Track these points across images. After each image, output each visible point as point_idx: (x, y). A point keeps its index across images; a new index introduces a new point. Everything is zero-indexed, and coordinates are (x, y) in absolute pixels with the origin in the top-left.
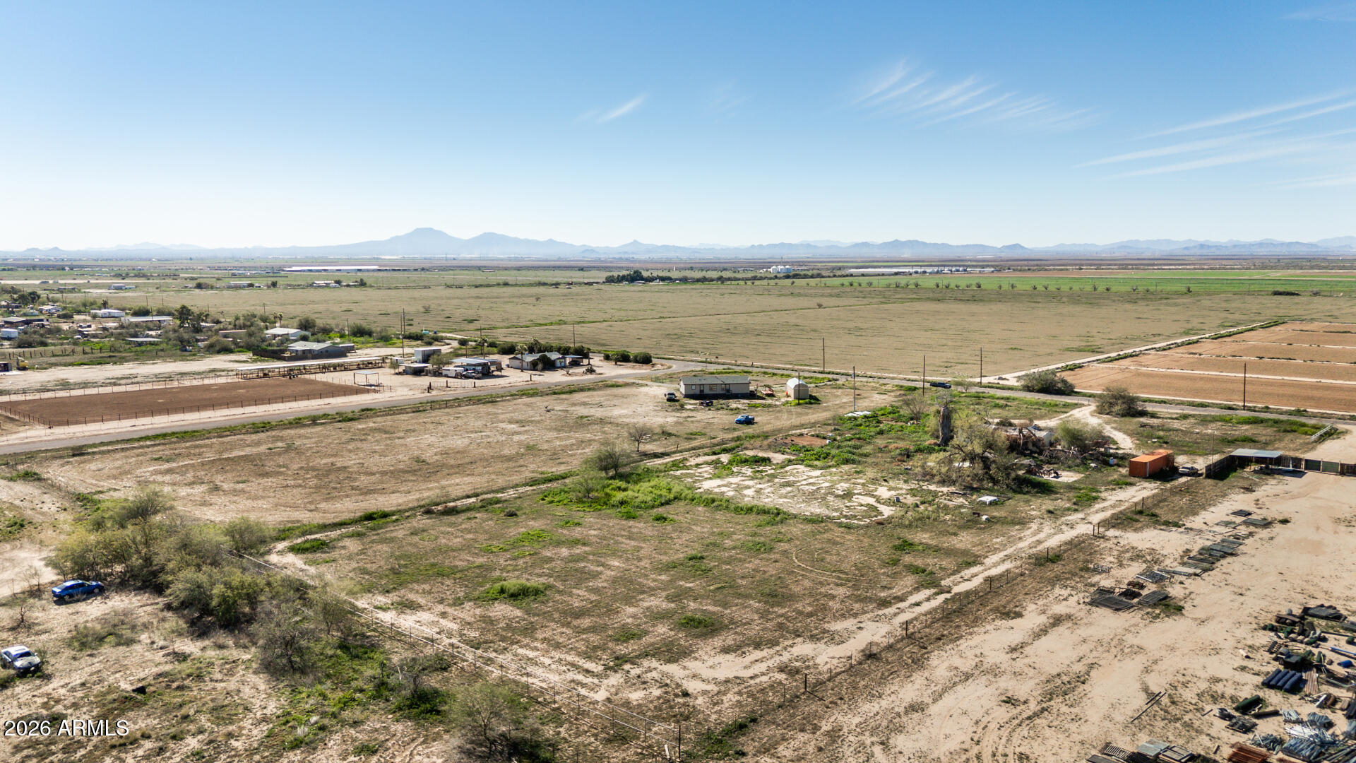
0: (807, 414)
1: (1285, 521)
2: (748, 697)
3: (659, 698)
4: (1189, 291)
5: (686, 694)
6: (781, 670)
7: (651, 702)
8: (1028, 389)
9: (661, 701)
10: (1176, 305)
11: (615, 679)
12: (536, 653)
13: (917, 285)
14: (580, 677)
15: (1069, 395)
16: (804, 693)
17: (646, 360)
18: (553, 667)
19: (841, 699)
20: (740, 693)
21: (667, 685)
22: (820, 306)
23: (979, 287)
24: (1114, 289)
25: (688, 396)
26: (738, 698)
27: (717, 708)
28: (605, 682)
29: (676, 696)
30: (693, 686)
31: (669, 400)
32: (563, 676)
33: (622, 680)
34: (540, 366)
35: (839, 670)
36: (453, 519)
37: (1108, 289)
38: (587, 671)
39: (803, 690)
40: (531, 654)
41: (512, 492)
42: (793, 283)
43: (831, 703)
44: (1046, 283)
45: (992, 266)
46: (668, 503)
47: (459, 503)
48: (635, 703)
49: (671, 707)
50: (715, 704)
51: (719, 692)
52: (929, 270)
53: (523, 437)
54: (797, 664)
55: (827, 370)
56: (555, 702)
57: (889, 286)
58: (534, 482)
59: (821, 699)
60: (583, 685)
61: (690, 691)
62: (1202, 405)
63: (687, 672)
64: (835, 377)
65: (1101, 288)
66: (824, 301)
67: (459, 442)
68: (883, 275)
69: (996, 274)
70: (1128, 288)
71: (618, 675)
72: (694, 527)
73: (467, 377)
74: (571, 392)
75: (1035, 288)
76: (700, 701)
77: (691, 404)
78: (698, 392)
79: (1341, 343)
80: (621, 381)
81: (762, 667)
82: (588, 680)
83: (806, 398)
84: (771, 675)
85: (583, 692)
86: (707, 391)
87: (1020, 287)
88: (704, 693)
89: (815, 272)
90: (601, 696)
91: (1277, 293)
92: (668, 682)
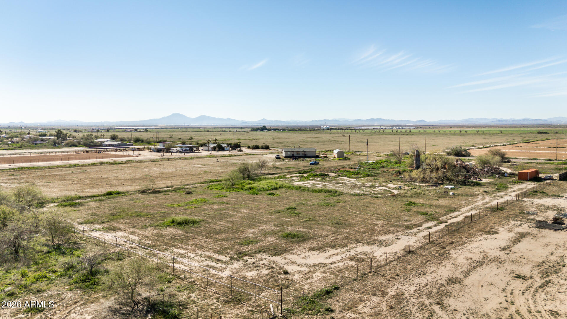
2: (330, 274)
3: (267, 275)
4: (501, 133)
5: (286, 273)
6: (352, 259)
7: (262, 277)
9: (269, 277)
11: (237, 265)
12: (185, 252)
13: (384, 131)
14: (213, 264)
15: (468, 157)
16: (370, 272)
17: (267, 148)
18: (196, 258)
20: (324, 272)
21: (273, 268)
22: (344, 136)
24: (468, 132)
25: (286, 157)
26: (323, 275)
27: (308, 281)
28: (230, 266)
29: (280, 274)
30: (291, 268)
31: (277, 158)
32: (201, 263)
33: (242, 265)
34: (218, 150)
35: (390, 259)
38: (219, 260)
39: (369, 270)
40: (182, 252)
41: (192, 186)
43: (391, 278)
46: (276, 189)
47: (161, 189)
48: (249, 278)
49: (276, 281)
50: (307, 279)
51: (309, 272)
52: (387, 128)
53: (203, 169)
54: (362, 256)
55: (351, 150)
56: (192, 278)
57: (372, 131)
58: (205, 182)
59: (383, 276)
60: (214, 268)
61: (289, 271)
63: (287, 261)
64: (356, 152)
68: (369, 129)
70: (475, 132)
71: (240, 263)
74: (230, 156)
75: (435, 132)
76: (296, 276)
77: (287, 160)
78: (291, 155)
80: (254, 154)
82: (219, 265)
83: (343, 158)
84: (345, 262)
85: (213, 272)
86: (295, 154)
87: (429, 132)
88: (299, 272)
89: (340, 128)
90: (227, 273)
91: (540, 133)
92: (274, 266)
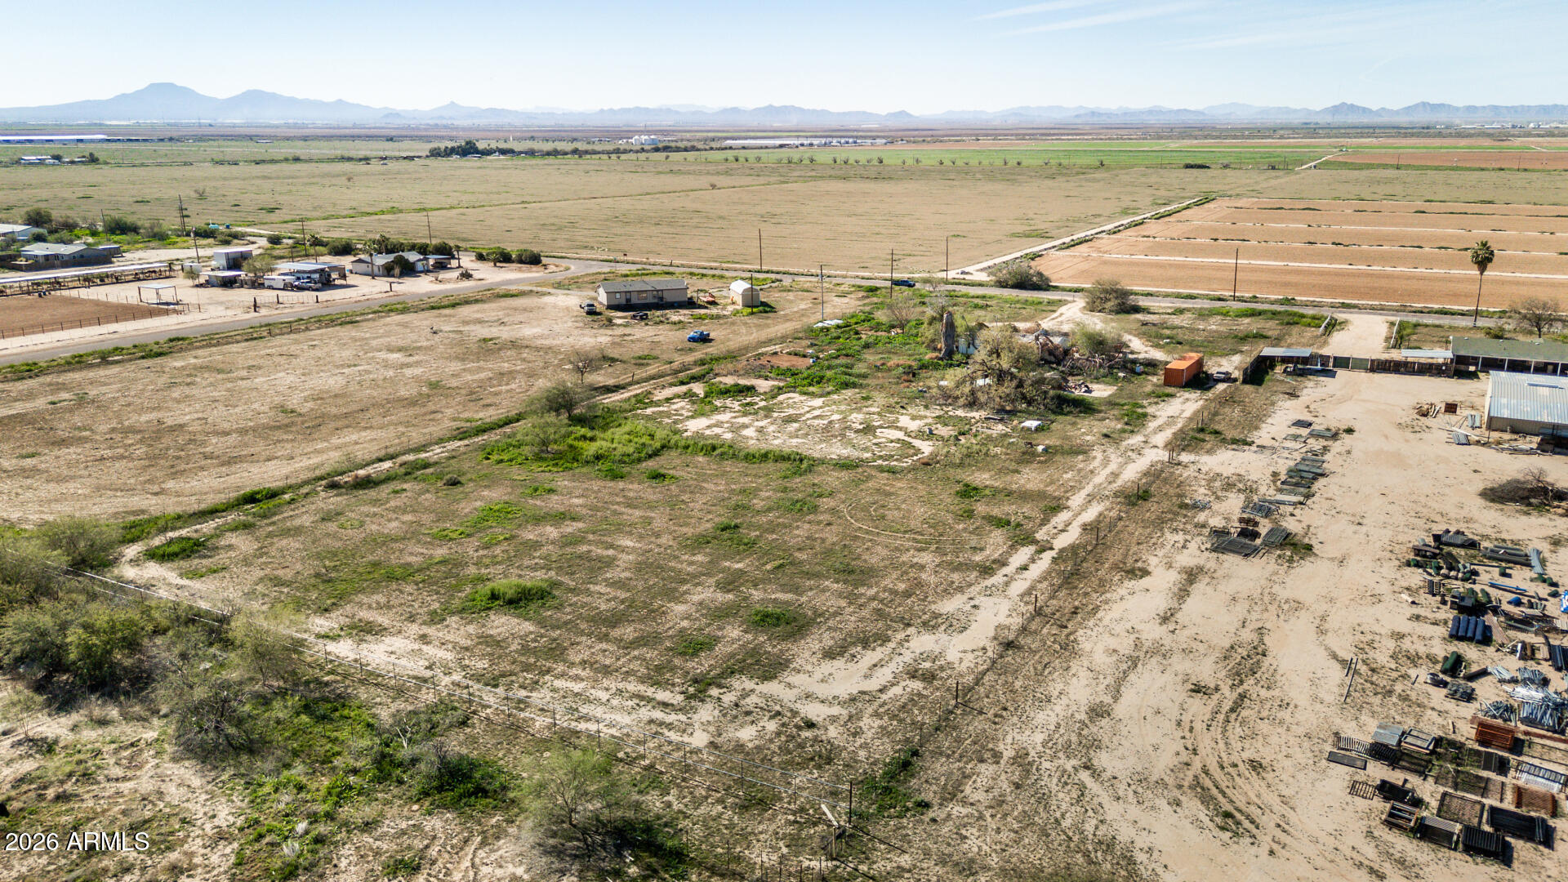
0: (768, 326)
1: (1350, 431)
2: (891, 719)
3: (778, 734)
4: (1102, 164)
5: (811, 725)
6: (913, 675)
7: (771, 741)
8: (1002, 284)
9: (783, 738)
10: (1095, 180)
11: (706, 713)
12: (582, 685)
13: (812, 160)
14: (658, 714)
15: (1046, 289)
16: (956, 706)
17: (534, 260)
18: (615, 702)
19: (1005, 709)
20: (876, 714)
21: (778, 713)
22: (713, 186)
23: (881, 162)
24: (1025, 163)
25: (610, 307)
26: (878, 722)
27: (859, 741)
28: (696, 717)
29: (799, 728)
30: (814, 711)
31: (590, 313)
32: (634, 716)
33: (716, 712)
34: (397, 271)
35: (981, 668)
36: (372, 493)
37: (1019, 164)
38: (665, 705)
39: (953, 702)
40: (577, 687)
41: (437, 449)
42: (667, 157)
43: (996, 716)
44: (953, 156)
45: (883, 137)
46: (656, 454)
47: (370, 470)
48: (750, 745)
49: (801, 746)
50: (855, 734)
51: (850, 717)
52: (816, 142)
53: (418, 371)
54: (927, 665)
55: (765, 268)
56: (643, 757)
57: (780, 161)
58: (462, 435)
59: (981, 713)
60: (670, 726)
61: (814, 719)
62: (1191, 297)
63: (795, 691)
64: (779, 277)
65: (1012, 162)
66: (714, 179)
67: (331, 381)
68: (767, 147)
69: (889, 147)
70: (1041, 162)
71: (709, 706)
72: (705, 485)
73: (300, 289)
74: (454, 306)
75: (942, 163)
76: (833, 732)
77: (619, 317)
78: (623, 302)
79: (1282, 221)
80: (513, 288)
81: (884, 675)
82: (672, 718)
83: (757, 305)
84: (904, 684)
85: (673, 736)
86: (635, 300)
87: (927, 162)
88: (834, 719)
89: (689, 144)
90: (699, 739)
91: (1188, 166)
92: (778, 708)
